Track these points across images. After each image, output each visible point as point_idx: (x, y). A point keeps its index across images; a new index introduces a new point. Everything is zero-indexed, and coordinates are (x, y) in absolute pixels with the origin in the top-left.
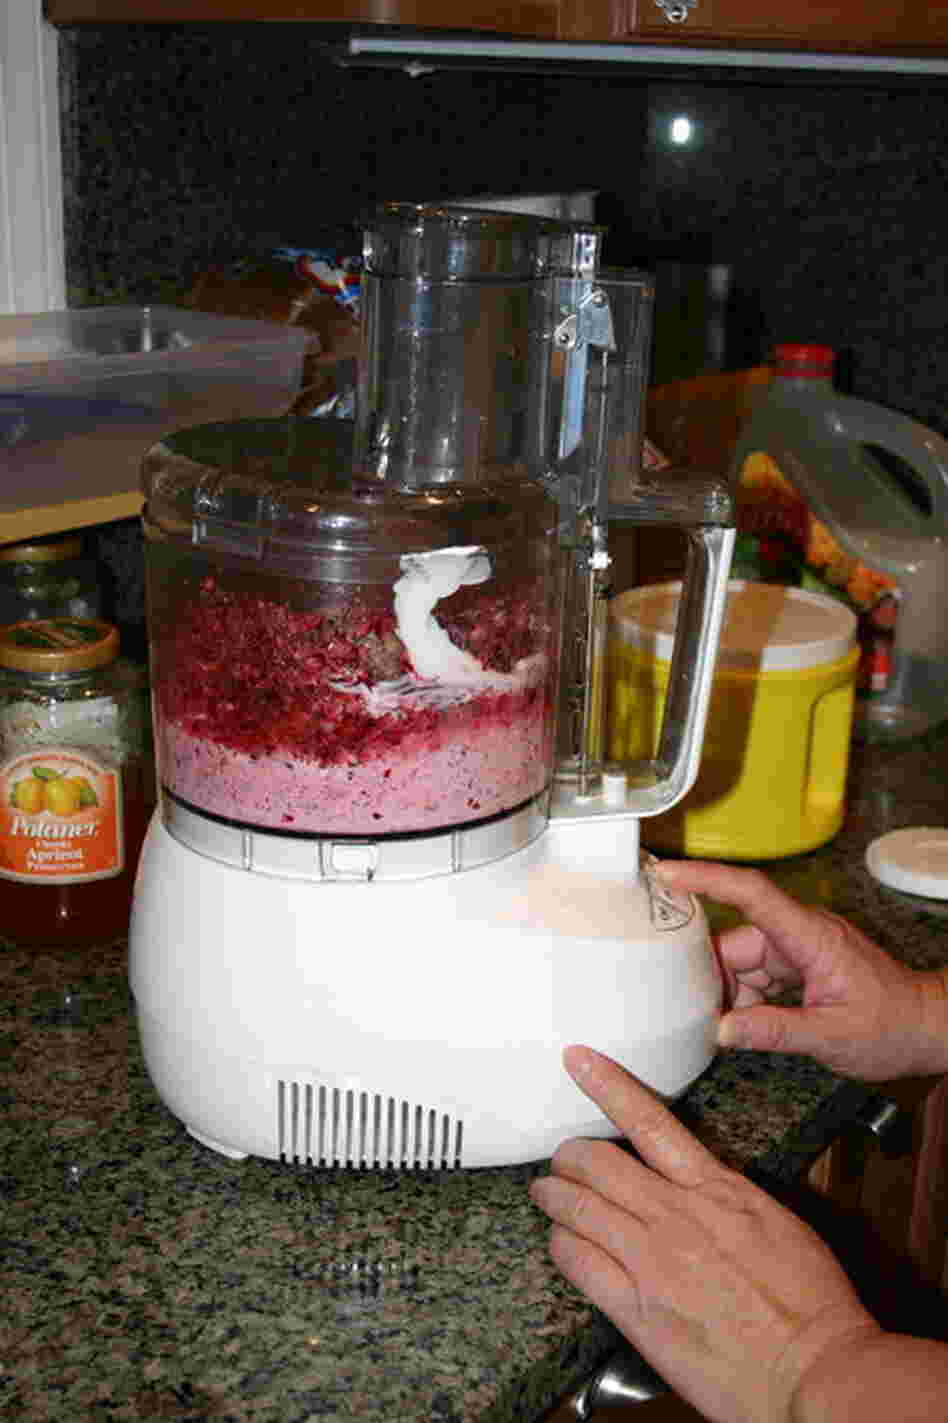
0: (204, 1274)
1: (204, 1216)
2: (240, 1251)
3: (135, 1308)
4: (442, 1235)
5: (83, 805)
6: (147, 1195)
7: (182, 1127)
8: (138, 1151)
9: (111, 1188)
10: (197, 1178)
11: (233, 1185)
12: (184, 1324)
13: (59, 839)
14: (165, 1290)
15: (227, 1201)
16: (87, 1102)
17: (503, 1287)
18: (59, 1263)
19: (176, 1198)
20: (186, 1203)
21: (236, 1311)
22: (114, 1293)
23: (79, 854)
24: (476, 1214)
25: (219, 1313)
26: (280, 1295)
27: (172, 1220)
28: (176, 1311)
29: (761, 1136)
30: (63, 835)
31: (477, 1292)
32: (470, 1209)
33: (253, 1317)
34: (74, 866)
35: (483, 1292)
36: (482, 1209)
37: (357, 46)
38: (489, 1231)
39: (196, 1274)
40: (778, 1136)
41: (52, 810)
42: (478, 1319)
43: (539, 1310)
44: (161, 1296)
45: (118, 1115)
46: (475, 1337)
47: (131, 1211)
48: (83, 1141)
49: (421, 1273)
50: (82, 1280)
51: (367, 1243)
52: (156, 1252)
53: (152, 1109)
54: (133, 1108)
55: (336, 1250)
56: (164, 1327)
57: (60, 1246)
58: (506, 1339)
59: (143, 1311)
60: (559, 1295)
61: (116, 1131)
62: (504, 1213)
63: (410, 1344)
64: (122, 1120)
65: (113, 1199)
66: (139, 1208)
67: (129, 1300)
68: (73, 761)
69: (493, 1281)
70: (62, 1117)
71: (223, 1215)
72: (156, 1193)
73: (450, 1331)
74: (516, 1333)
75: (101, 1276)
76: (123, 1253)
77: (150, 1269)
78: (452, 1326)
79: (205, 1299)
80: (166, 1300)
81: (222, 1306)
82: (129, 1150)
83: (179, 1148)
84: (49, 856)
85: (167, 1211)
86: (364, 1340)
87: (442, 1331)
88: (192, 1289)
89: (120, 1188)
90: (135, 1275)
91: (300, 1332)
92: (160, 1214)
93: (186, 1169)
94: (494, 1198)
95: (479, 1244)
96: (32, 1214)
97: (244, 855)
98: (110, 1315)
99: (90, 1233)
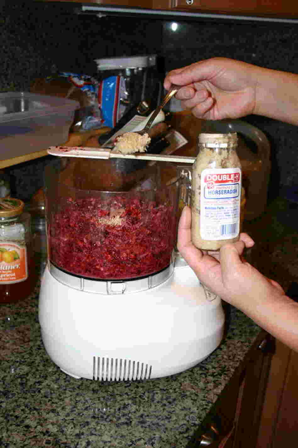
0: (75, 422)
1: (71, 400)
2: (85, 412)
3: (55, 437)
4: (148, 401)
5: (15, 259)
6: (51, 393)
7: (59, 368)
8: (45, 378)
9: (39, 392)
10: (66, 386)
11: (78, 388)
12: (72, 442)
13: (7, 270)
14: (63, 429)
15: (77, 394)
16: (26, 360)
17: (171, 419)
18: (27, 422)
19: (61, 394)
20: (65, 396)
21: (88, 435)
22: (47, 432)
23: (14, 275)
24: (157, 393)
25: (82, 437)
26: (101, 429)
27: (61, 403)
28: (68, 437)
29: (237, 359)
30: (9, 269)
31: (162, 422)
32: (155, 392)
33: (93, 437)
34: (13, 278)
35: (164, 422)
36: (158, 392)
37: (84, 8)
38: (162, 399)
39: (72, 422)
40: (242, 358)
41: (5, 261)
42: (165, 432)
43: (183, 427)
44: (62, 431)
45: (37, 364)
46: (165, 439)
47: (47, 400)
48: (27, 374)
49: (144, 417)
50: (36, 427)
51: (125, 406)
52: (58, 415)
53: (48, 362)
54: (41, 361)
55: (115, 410)
56: (66, 443)
57: (26, 415)
58: (174, 439)
59: (58, 438)
60: (188, 421)
61: (37, 370)
62: (165, 392)
63: (145, 443)
64: (38, 366)
65: (40, 395)
66: (50, 398)
67: (52, 434)
68: (11, 246)
69: (167, 418)
70: (19, 366)
71: (77, 399)
72: (54, 393)
73: (157, 437)
74: (178, 437)
75: (42, 425)
76: (48, 415)
77: (57, 421)
78: (157, 436)
79: (77, 431)
80: (64, 433)
81: (83, 434)
82: (43, 377)
83: (59, 375)
84: (5, 275)
85: (58, 399)
86: (131, 443)
87: (154, 437)
88: (72, 428)
89: (42, 391)
90: (53, 424)
91: (110, 442)
92: (57, 401)
93: (62, 383)
94: (161, 387)
95: (160, 405)
96: (15, 404)
97: (81, 286)
98: (47, 440)
99: (35, 409)
